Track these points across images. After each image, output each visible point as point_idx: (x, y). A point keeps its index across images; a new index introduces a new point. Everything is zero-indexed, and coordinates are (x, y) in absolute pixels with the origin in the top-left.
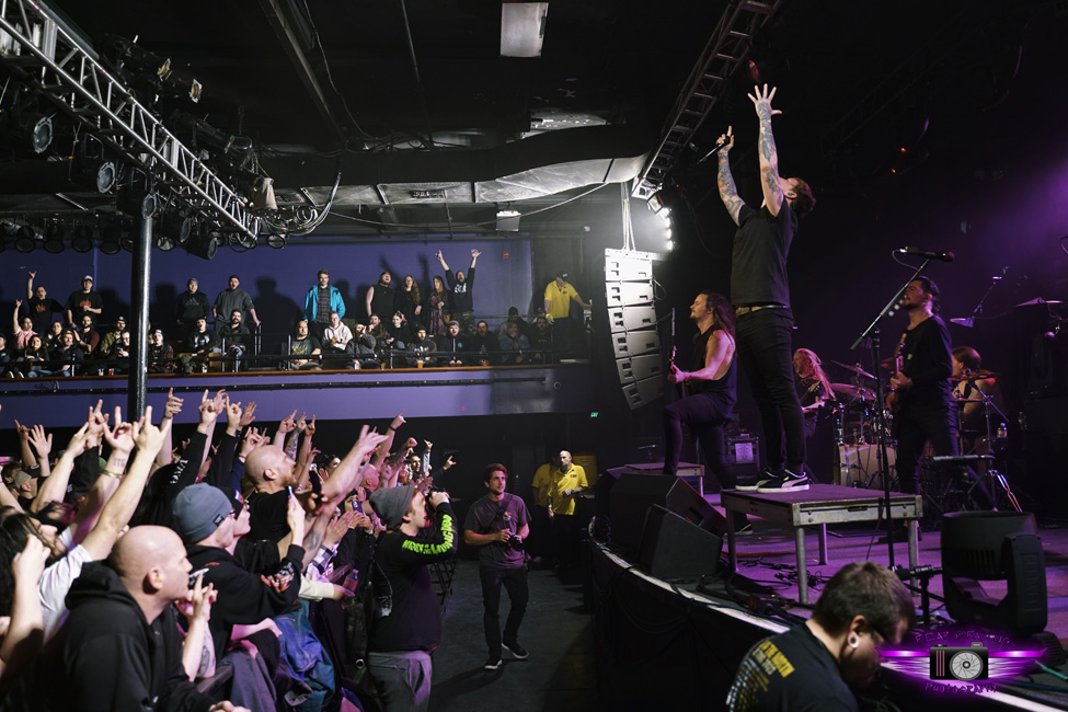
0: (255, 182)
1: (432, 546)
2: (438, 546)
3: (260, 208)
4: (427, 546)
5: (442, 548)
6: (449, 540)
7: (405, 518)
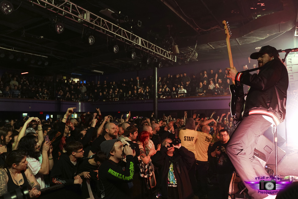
0: (170, 46)
1: (123, 176)
2: (126, 177)
3: (174, 54)
4: (121, 175)
5: (128, 178)
6: (132, 175)
7: (111, 153)
